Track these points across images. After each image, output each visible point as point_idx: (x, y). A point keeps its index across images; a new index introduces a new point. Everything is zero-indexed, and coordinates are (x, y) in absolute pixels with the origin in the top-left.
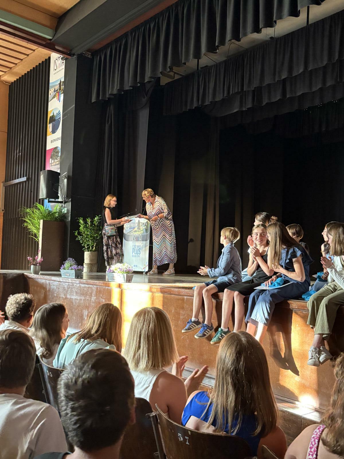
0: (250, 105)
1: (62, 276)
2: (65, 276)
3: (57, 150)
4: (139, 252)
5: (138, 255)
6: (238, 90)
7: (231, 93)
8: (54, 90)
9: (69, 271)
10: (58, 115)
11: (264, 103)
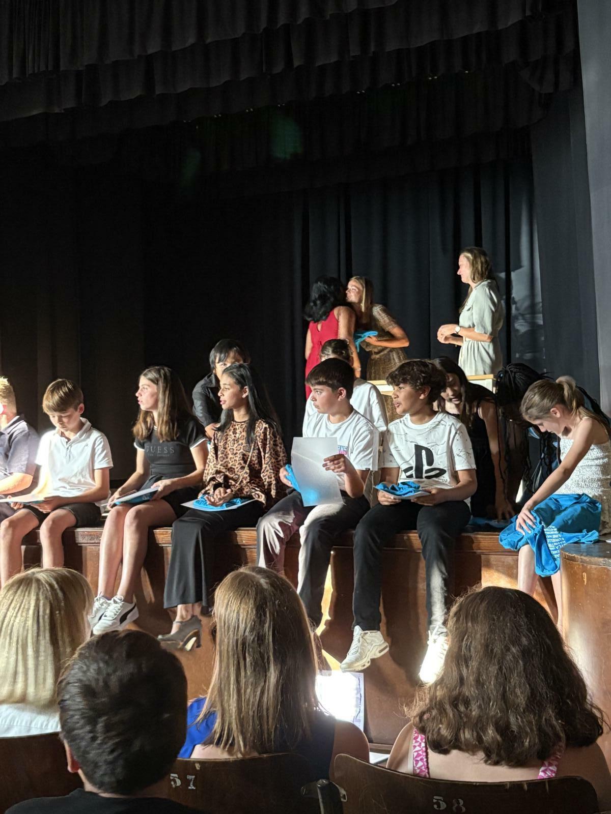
0: (70, 104)
6: (47, 67)
7: (30, 72)
11: (104, 102)
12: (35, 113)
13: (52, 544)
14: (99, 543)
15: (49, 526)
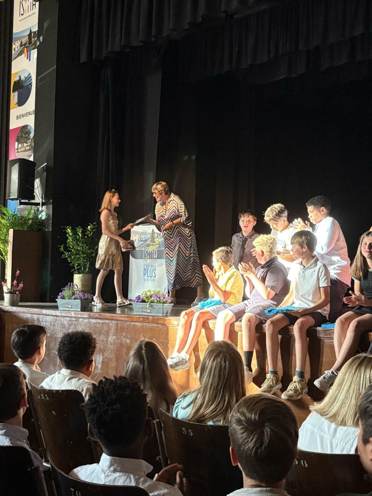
1: (60, 309)
2: (64, 308)
3: (26, 130)
4: (153, 275)
5: (153, 278)
6: (291, 49)
7: (281, 53)
8: (20, 43)
9: (72, 301)
10: (28, 80)
11: (323, 68)
12: (281, 78)
13: (301, 337)
14: (333, 338)
15: (299, 326)
